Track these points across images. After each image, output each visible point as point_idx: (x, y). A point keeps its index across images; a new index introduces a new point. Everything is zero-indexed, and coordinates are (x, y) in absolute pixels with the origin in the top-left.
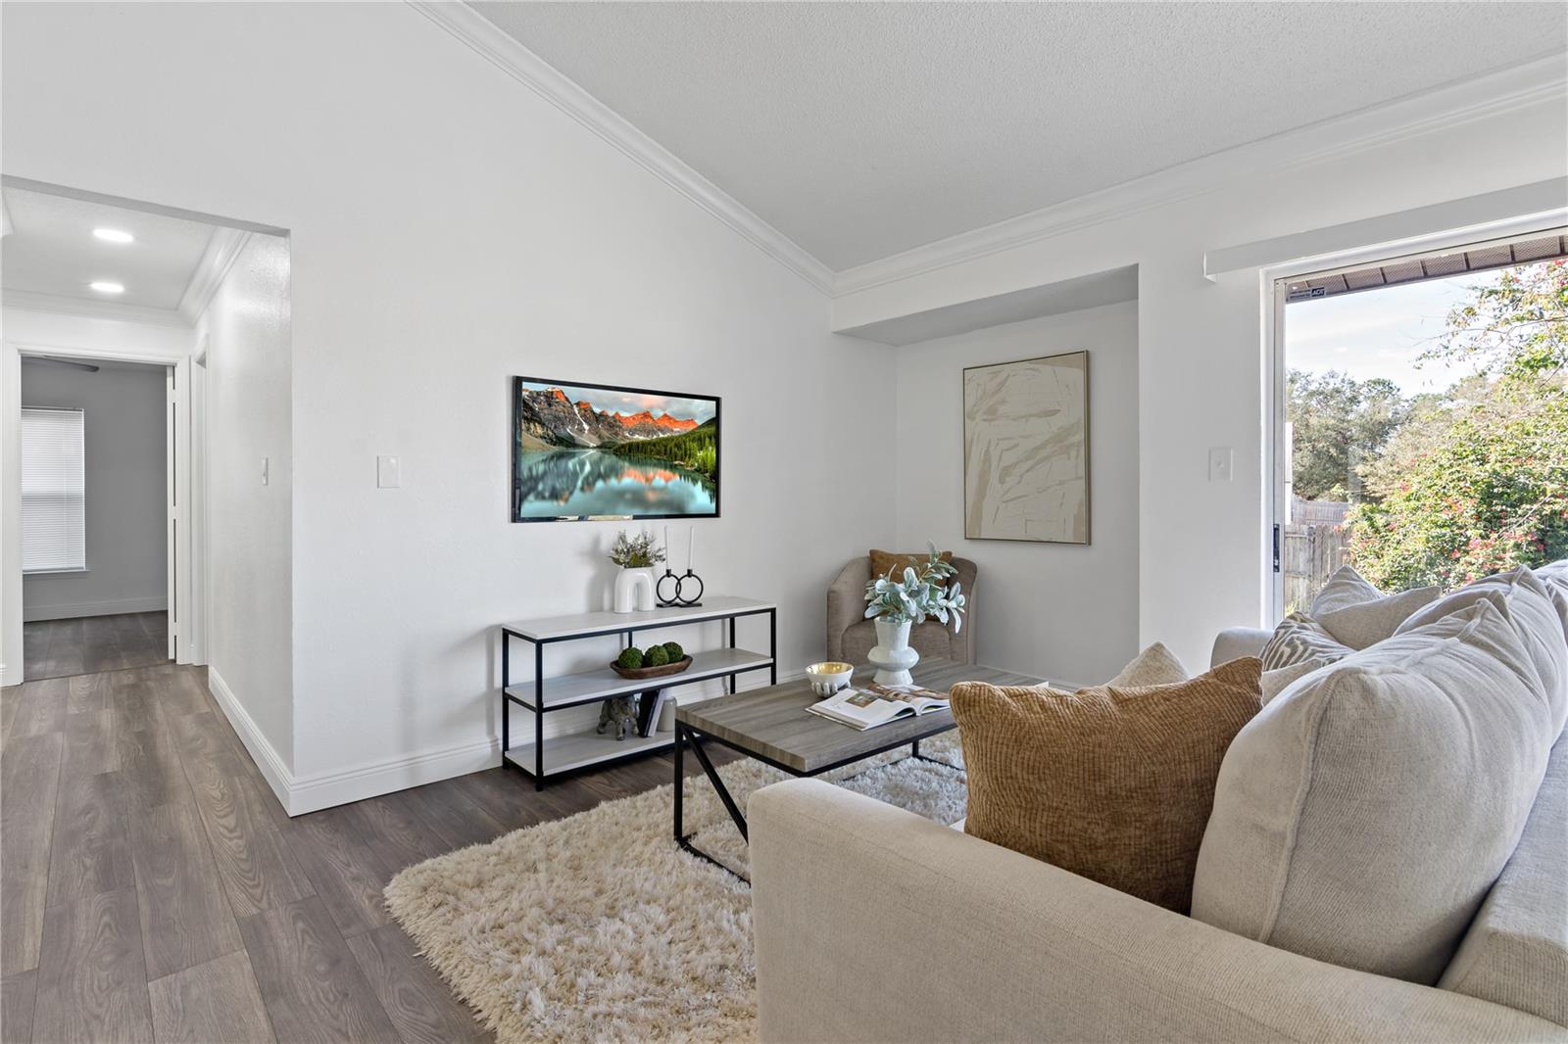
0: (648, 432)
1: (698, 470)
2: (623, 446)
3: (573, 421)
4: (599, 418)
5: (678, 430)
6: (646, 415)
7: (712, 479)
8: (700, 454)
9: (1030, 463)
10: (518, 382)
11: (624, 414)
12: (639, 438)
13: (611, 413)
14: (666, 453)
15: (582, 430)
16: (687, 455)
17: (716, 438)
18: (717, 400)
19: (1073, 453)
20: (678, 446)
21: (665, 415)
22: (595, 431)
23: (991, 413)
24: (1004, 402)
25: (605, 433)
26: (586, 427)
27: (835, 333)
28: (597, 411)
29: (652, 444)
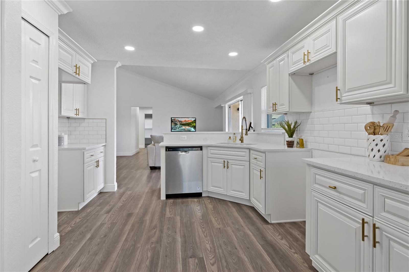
1: (193, 126)
2: (183, 124)
3: (177, 122)
5: (190, 122)
6: (186, 120)
7: (195, 127)
8: (193, 124)
10: (171, 118)
11: (183, 120)
13: (181, 120)
14: (188, 124)
15: (178, 123)
16: (191, 124)
17: (195, 122)
18: (196, 118)
20: (190, 124)
21: (188, 120)
22: (179, 123)
25: (180, 123)
27: (215, 108)
28: (179, 120)
29: (186, 123)
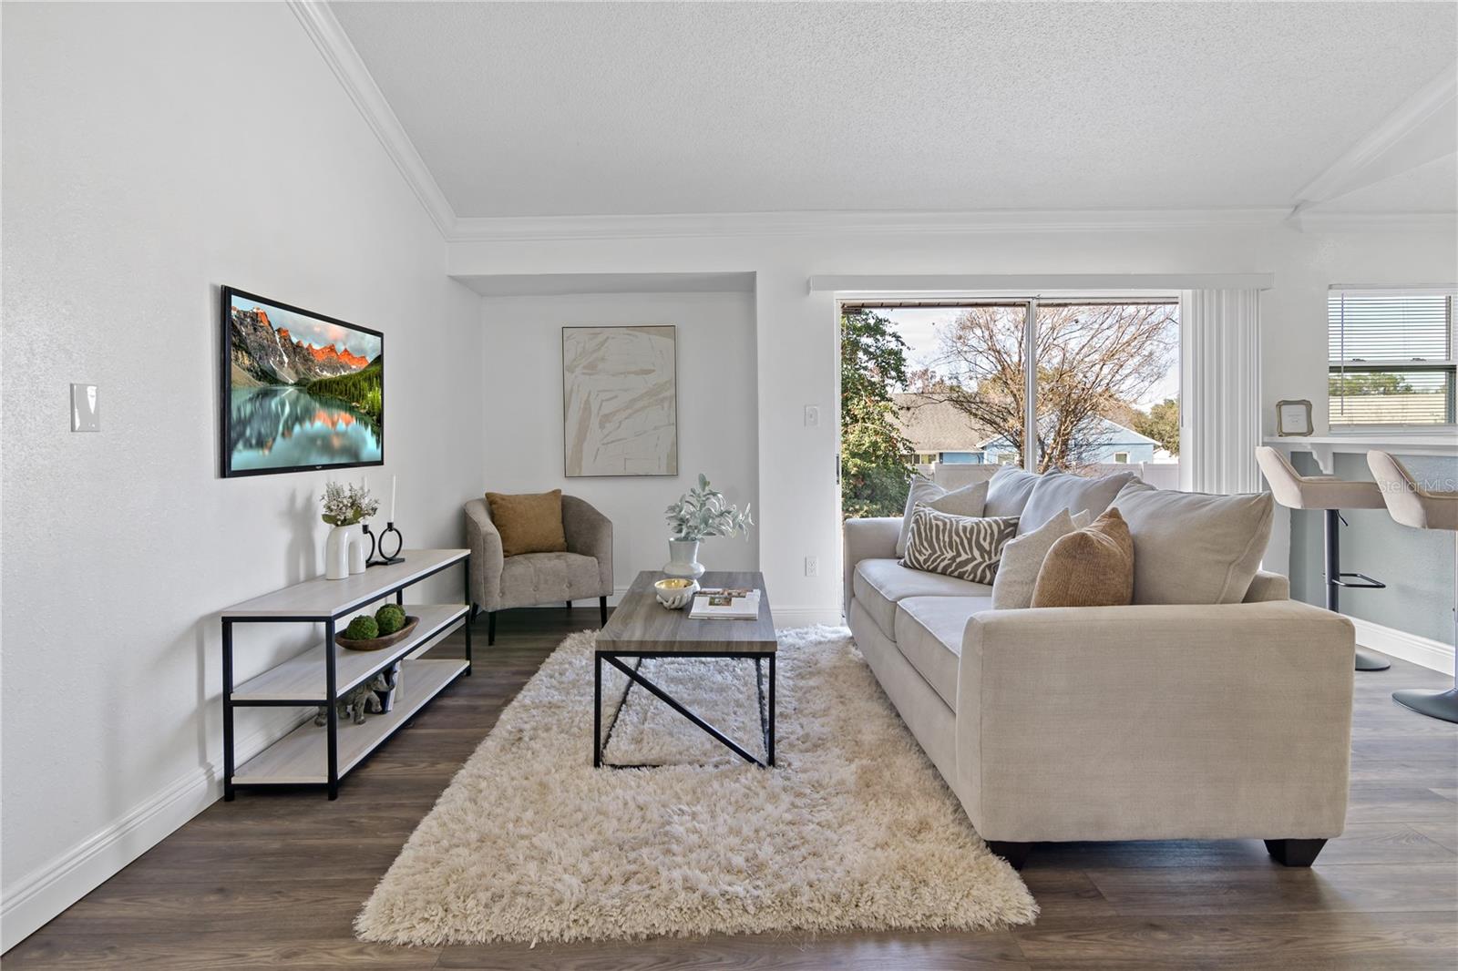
0: (334, 369)
1: (368, 413)
2: (315, 384)
3: (275, 350)
4: (296, 349)
5: (354, 368)
6: (332, 349)
7: (376, 420)
8: (370, 395)
9: (630, 411)
10: (226, 294)
11: (316, 347)
12: (327, 375)
13: (305, 345)
14: (346, 393)
15: (282, 363)
16: (361, 395)
17: (380, 379)
18: (381, 336)
19: (666, 405)
20: (355, 385)
21: (346, 350)
22: (293, 365)
23: (592, 368)
24: (603, 359)
25: (301, 368)
26: (286, 360)
27: (452, 278)
28: (295, 340)
29: (337, 382)
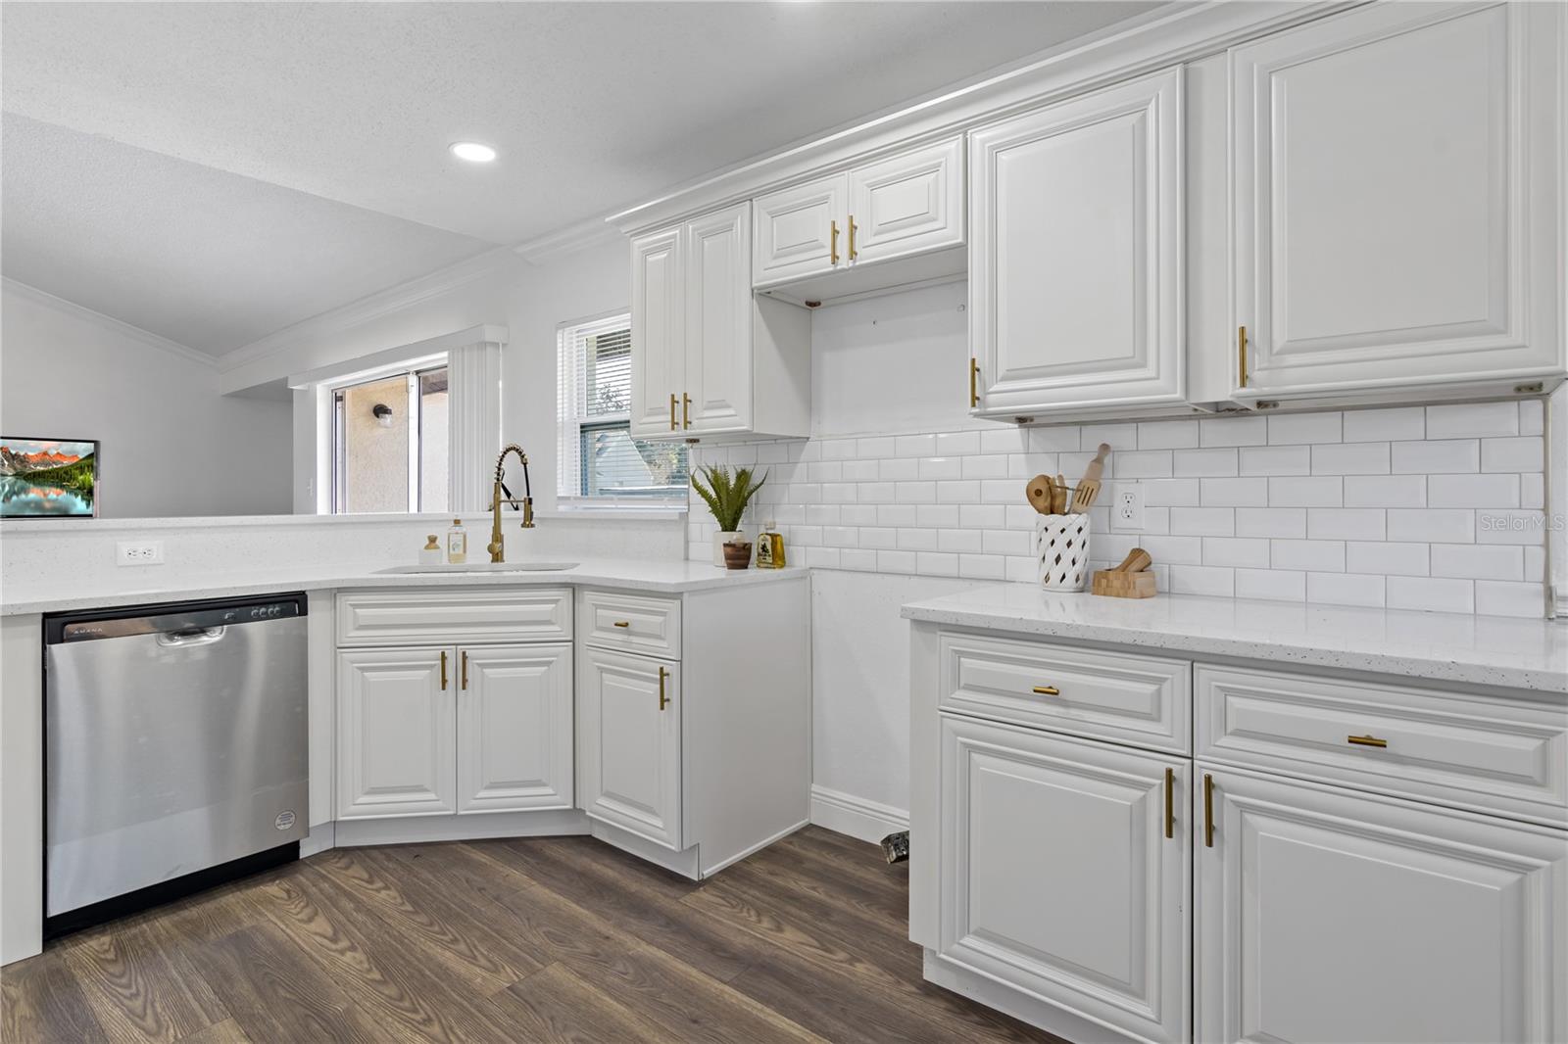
0: (46, 465)
1: (79, 488)
2: (30, 474)
4: (15, 457)
5: (66, 463)
6: (45, 454)
7: (88, 493)
8: (81, 478)
11: (30, 454)
12: (40, 468)
13: (22, 454)
14: (58, 477)
15: (3, 465)
16: (72, 478)
17: (92, 468)
18: (96, 442)
20: (66, 473)
21: (58, 453)
22: (11, 465)
25: (17, 466)
26: (6, 462)
28: (13, 452)
29: (49, 472)
